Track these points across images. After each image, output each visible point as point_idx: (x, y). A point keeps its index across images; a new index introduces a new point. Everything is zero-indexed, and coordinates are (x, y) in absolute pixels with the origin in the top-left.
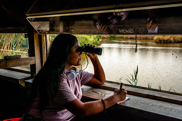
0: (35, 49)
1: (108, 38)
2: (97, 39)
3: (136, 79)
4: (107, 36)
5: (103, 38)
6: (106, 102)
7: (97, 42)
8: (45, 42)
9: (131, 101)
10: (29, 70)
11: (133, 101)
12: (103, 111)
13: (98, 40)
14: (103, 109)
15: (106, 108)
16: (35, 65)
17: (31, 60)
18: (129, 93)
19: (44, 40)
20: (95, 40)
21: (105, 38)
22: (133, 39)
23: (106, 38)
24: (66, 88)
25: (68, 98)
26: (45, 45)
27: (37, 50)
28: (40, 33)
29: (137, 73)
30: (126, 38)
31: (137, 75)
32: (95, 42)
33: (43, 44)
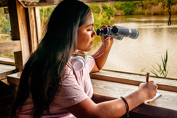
0: (20, 29)
1: (123, 15)
2: (108, 17)
3: (165, 70)
4: (121, 13)
5: (115, 15)
6: (128, 101)
7: (107, 22)
8: (34, 19)
9: (164, 99)
10: (13, 61)
11: (167, 100)
12: (126, 115)
13: (109, 19)
14: (124, 112)
15: (129, 110)
16: (21, 52)
17: (15, 45)
18: (161, 87)
19: (31, 16)
20: (104, 19)
21: (118, 15)
22: (158, 14)
23: (120, 15)
24: (72, 82)
25: (75, 98)
26: (34, 23)
27: (23, 31)
28: (26, 5)
29: (166, 61)
30: (148, 15)
31: (166, 64)
32: (104, 22)
33: (31, 22)
